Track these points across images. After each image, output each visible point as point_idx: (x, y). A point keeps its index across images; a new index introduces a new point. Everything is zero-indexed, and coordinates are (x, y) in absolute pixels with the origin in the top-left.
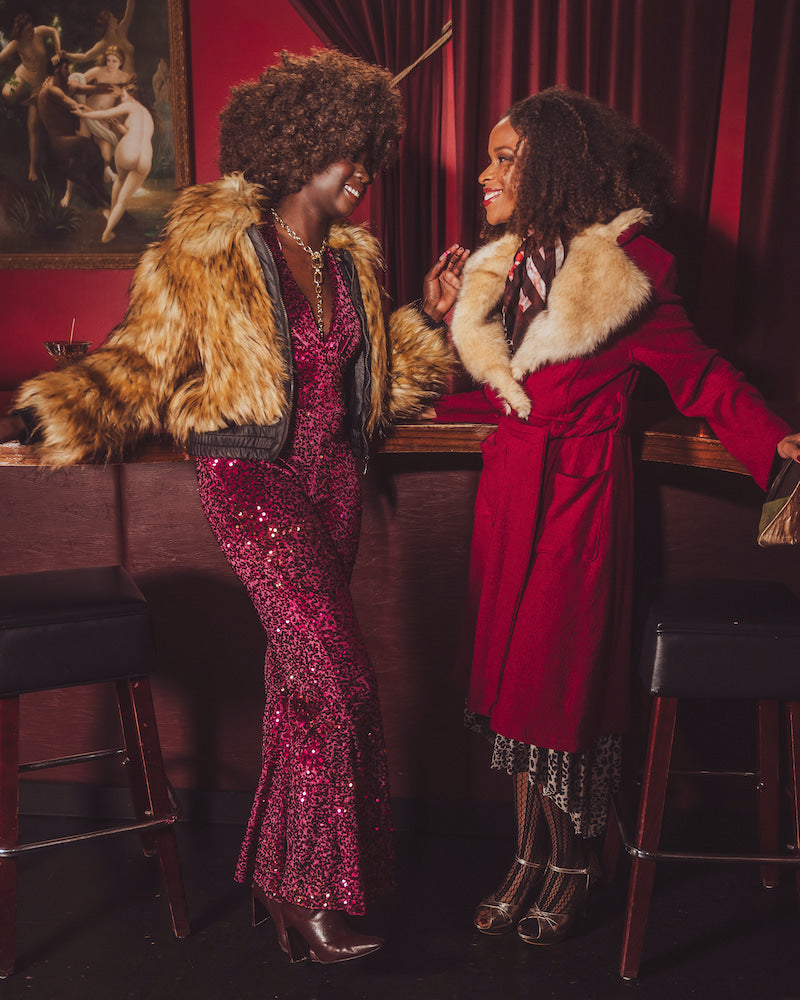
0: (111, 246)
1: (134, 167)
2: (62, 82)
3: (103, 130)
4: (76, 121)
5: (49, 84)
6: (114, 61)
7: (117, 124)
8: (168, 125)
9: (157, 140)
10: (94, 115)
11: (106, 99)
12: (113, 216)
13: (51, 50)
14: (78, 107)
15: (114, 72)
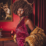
0: (6, 20)
1: (8, 14)
2: (3, 7)
3: (6, 11)
4: (4, 10)
5: (2, 7)
6: (7, 5)
7: (7, 10)
8: (11, 10)
9: (10, 11)
10: (5, 10)
11: (6, 8)
12: (6, 18)
13: (2, 5)
14: (4, 9)
15: (7, 6)
